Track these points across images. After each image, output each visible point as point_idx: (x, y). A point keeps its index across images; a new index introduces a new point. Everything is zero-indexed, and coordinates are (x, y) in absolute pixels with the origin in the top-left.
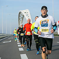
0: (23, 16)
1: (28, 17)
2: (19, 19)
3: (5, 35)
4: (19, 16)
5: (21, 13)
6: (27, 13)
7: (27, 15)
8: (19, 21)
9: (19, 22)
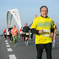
0: (12, 15)
1: (17, 16)
2: (7, 19)
6: (16, 12)
7: (16, 14)
8: (7, 20)
9: (7, 22)
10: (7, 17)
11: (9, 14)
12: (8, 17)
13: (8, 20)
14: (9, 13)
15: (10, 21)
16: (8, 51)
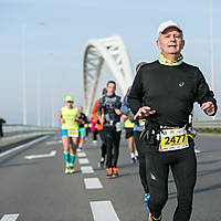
0: (102, 60)
1: (120, 63)
2: (85, 71)
3: (33, 129)
5: (92, 49)
6: (116, 49)
7: (115, 57)
8: (85, 77)
9: (85, 83)
10: (85, 66)
12: (89, 66)
13: (88, 78)
14: (91, 53)
15: (94, 82)
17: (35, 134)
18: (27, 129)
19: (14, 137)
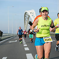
0: (29, 16)
1: (34, 17)
2: (25, 19)
3: (11, 34)
4: (25, 17)
6: (33, 13)
7: (33, 15)
8: (25, 21)
10: (25, 18)
11: (26, 15)
16: (25, 50)
17: (11, 36)
18: (9, 34)
19: (6, 37)
